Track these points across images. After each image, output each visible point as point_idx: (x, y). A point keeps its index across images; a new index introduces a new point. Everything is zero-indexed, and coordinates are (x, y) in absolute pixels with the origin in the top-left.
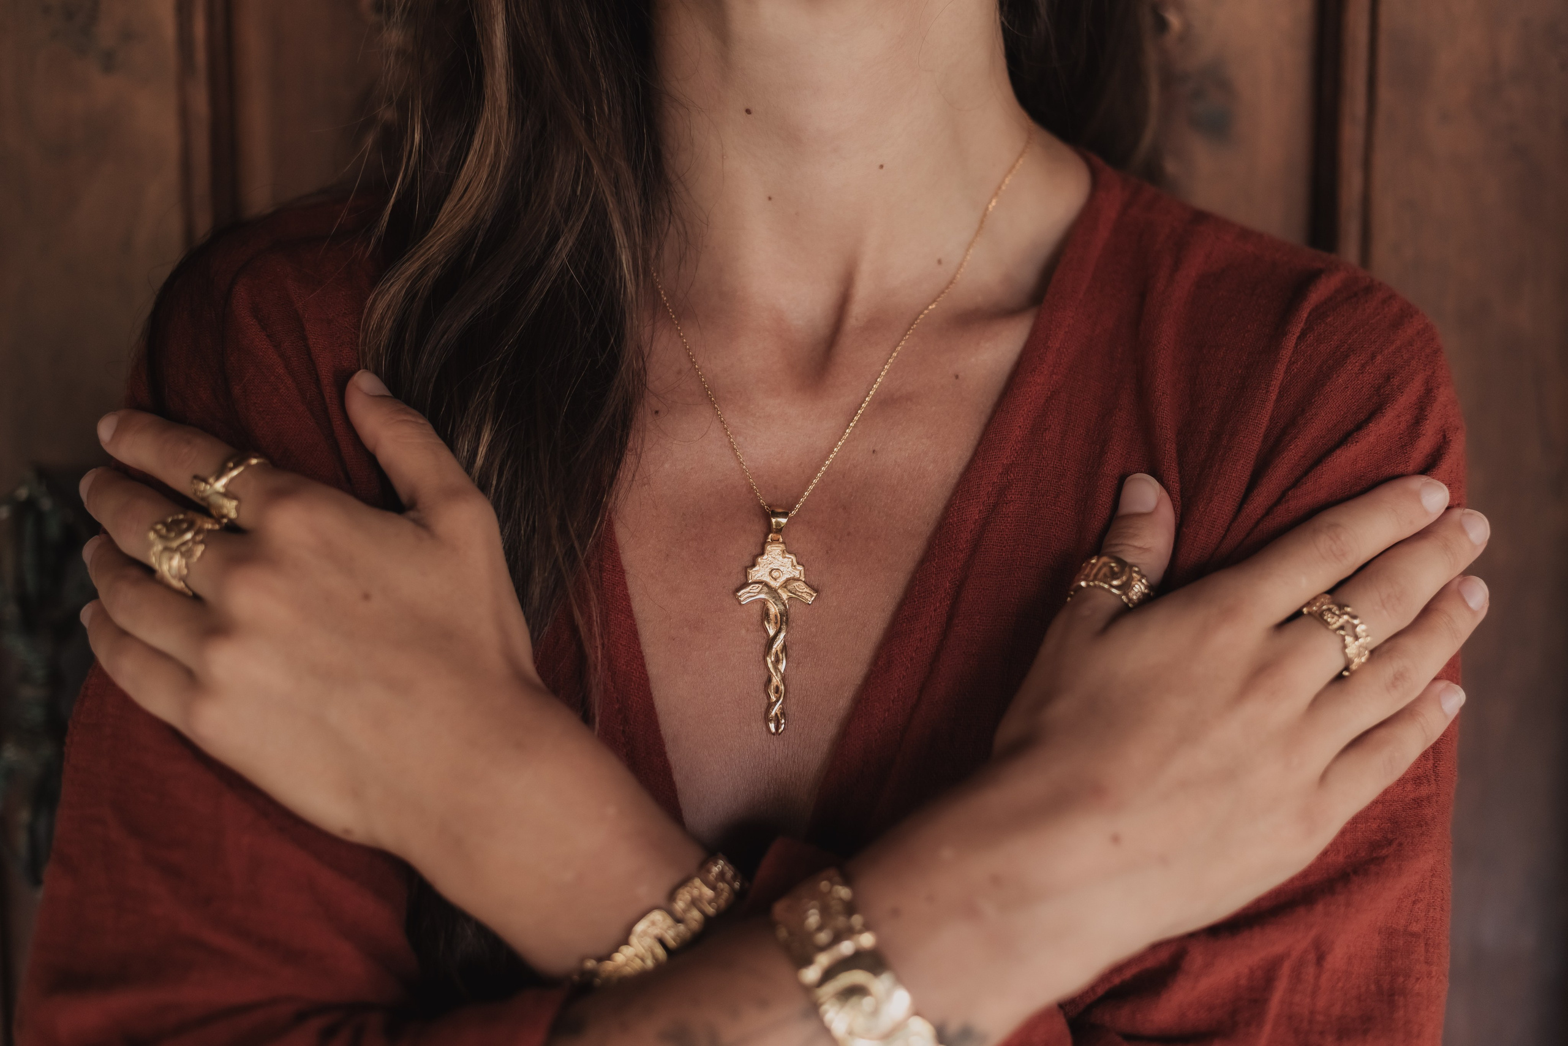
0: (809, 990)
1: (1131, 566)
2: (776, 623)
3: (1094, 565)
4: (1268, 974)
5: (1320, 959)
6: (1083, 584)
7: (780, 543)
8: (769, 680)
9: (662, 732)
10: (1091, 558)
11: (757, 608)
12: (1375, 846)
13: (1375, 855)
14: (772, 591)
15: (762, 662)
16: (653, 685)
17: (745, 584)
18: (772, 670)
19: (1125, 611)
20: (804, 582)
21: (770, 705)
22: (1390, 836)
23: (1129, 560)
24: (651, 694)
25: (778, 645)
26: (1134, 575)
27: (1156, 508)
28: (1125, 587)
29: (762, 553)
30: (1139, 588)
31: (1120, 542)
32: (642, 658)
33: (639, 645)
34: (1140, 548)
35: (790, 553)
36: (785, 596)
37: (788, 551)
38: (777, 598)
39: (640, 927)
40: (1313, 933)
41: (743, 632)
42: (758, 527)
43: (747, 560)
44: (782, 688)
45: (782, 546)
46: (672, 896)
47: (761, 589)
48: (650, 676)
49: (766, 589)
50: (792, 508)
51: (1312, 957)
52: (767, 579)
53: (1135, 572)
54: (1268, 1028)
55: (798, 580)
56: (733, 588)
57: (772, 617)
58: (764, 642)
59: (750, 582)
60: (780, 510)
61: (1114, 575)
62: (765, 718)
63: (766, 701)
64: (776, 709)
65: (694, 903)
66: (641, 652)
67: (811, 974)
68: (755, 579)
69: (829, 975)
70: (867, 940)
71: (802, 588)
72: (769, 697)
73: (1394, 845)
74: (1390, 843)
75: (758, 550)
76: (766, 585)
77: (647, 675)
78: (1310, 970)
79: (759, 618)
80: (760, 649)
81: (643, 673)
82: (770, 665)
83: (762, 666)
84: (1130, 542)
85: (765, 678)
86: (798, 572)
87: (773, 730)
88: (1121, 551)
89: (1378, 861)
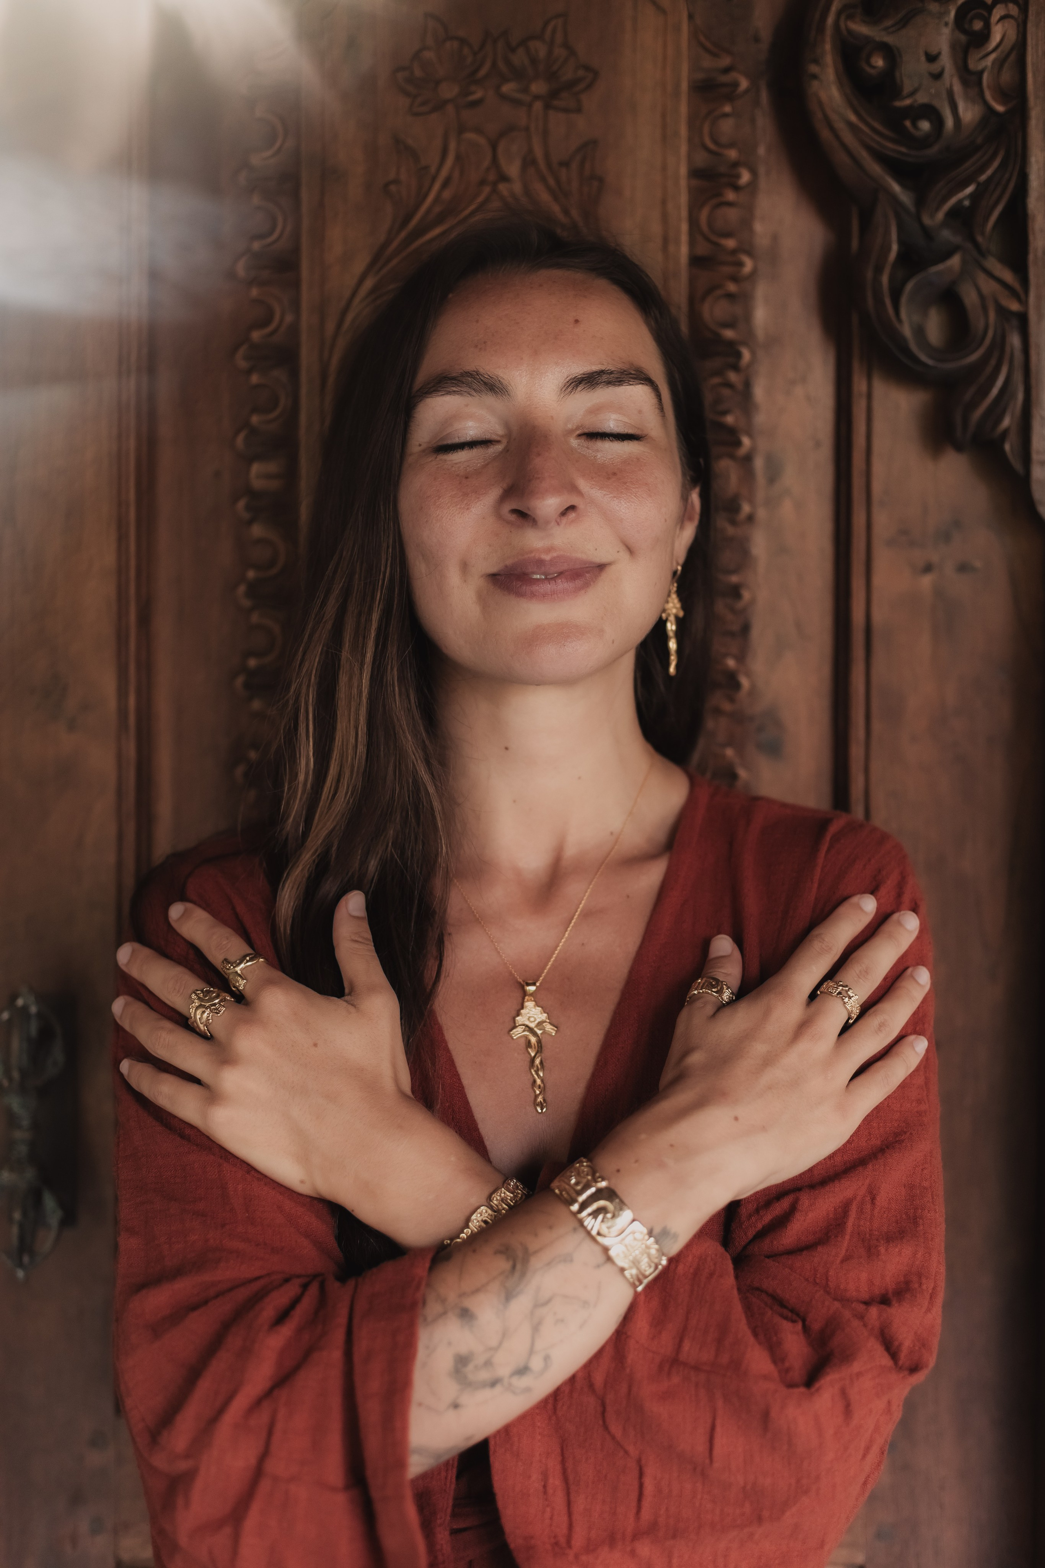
0: (575, 1214)
1: (722, 982)
2: (535, 1048)
3: (700, 982)
4: (845, 1208)
5: (873, 1199)
6: (696, 992)
7: (532, 1001)
8: (535, 1081)
9: (475, 1118)
10: (698, 979)
11: (523, 1041)
12: (896, 1135)
13: (897, 1139)
14: (531, 1030)
15: (529, 1072)
16: (466, 1090)
17: (515, 1027)
18: (535, 1076)
19: (721, 1007)
20: (549, 1023)
21: (536, 1096)
22: (905, 1130)
23: (721, 979)
24: (466, 1095)
25: (537, 1061)
26: (724, 986)
27: (732, 952)
28: (720, 992)
29: (522, 1008)
30: (726, 995)
31: (714, 970)
32: (458, 1075)
33: (455, 1068)
34: (725, 973)
35: (538, 1006)
36: (539, 1032)
37: (537, 1005)
38: (535, 1034)
39: (474, 1217)
40: (867, 1182)
41: (516, 1055)
42: (518, 994)
43: (514, 1013)
44: (542, 1085)
45: (534, 1003)
46: (490, 1198)
47: (525, 1029)
48: (464, 1085)
49: (527, 1029)
50: (537, 981)
51: (868, 1199)
52: (527, 1023)
53: (724, 984)
54: (847, 1237)
55: (545, 1022)
56: (508, 1030)
57: (533, 1045)
58: (529, 1060)
59: (517, 1025)
60: (531, 982)
61: (713, 987)
62: (534, 1104)
63: (534, 1094)
64: (540, 1099)
65: (503, 1200)
66: (457, 1072)
67: (575, 1207)
68: (520, 1023)
69: (584, 1206)
70: (603, 1184)
71: (549, 1027)
72: (535, 1092)
73: (908, 1133)
74: (905, 1133)
75: (520, 1007)
76: (527, 1026)
77: (462, 1084)
78: (868, 1206)
79: (525, 1046)
80: (527, 1063)
81: (460, 1083)
82: (534, 1073)
83: (530, 1074)
84: (720, 970)
85: (532, 1080)
86: (544, 1016)
87: (540, 1111)
88: (715, 975)
89: (900, 1142)
